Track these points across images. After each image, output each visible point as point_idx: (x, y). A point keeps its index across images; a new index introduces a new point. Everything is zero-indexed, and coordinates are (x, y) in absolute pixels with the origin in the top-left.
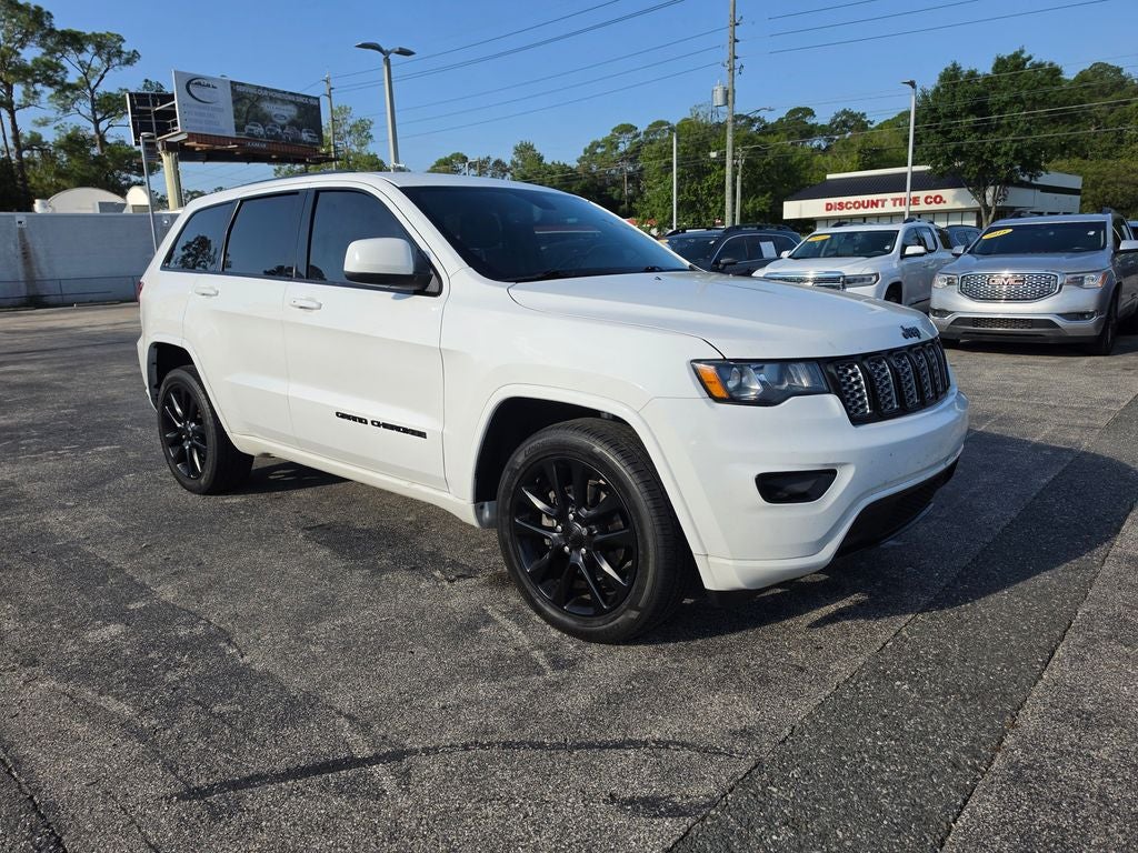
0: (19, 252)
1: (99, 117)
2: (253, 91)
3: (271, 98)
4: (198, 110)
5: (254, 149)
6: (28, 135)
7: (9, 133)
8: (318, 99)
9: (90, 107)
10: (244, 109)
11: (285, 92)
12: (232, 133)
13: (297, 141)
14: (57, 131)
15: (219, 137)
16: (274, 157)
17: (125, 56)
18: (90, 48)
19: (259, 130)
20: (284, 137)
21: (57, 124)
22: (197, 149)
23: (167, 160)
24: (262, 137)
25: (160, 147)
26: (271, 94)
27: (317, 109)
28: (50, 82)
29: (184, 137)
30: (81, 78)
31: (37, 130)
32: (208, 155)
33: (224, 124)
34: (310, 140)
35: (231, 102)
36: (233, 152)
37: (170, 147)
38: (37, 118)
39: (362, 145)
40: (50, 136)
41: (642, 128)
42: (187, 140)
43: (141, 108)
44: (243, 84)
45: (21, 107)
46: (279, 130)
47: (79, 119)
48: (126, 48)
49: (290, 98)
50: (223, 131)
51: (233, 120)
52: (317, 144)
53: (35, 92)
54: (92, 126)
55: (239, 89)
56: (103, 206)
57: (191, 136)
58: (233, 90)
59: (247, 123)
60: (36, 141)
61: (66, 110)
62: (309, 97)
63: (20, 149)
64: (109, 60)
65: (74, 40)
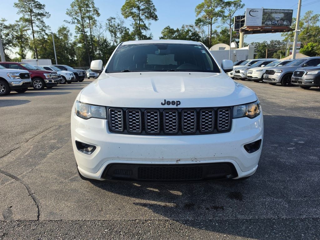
1: (231, 24)
2: (270, 11)
3: (276, 12)
4: (251, 19)
5: (267, 29)
6: (214, 30)
7: (210, 30)
8: (292, 10)
9: (230, 21)
10: (266, 17)
11: (281, 10)
12: (261, 25)
13: (282, 25)
14: (221, 29)
15: (256, 26)
16: (273, 31)
17: (241, 6)
18: (233, 5)
19: (270, 23)
20: (278, 24)
21: (222, 27)
22: (249, 31)
23: (241, 34)
24: (270, 25)
25: (240, 31)
26: (276, 11)
27: (292, 13)
28: (221, 16)
29: (246, 27)
30: (229, 14)
31: (216, 29)
32: (253, 32)
33: (259, 22)
34: (286, 24)
35: (262, 15)
36: (260, 30)
37: (242, 31)
38: (217, 26)
39: (315, 23)
40: (219, 30)
42: (247, 28)
43: (237, 20)
44: (267, 9)
45: (214, 23)
46: (276, 22)
47: (227, 25)
48: (242, 3)
49: (282, 11)
50: (258, 24)
51: (262, 21)
52: (289, 25)
53: (217, 19)
54: (229, 26)
55: (265, 11)
56: (220, 48)
57: (248, 27)
58: (263, 11)
59: (266, 21)
60: (216, 32)
61: (224, 23)
62: (289, 10)
63: (211, 34)
64: (237, 7)
65: (229, 4)
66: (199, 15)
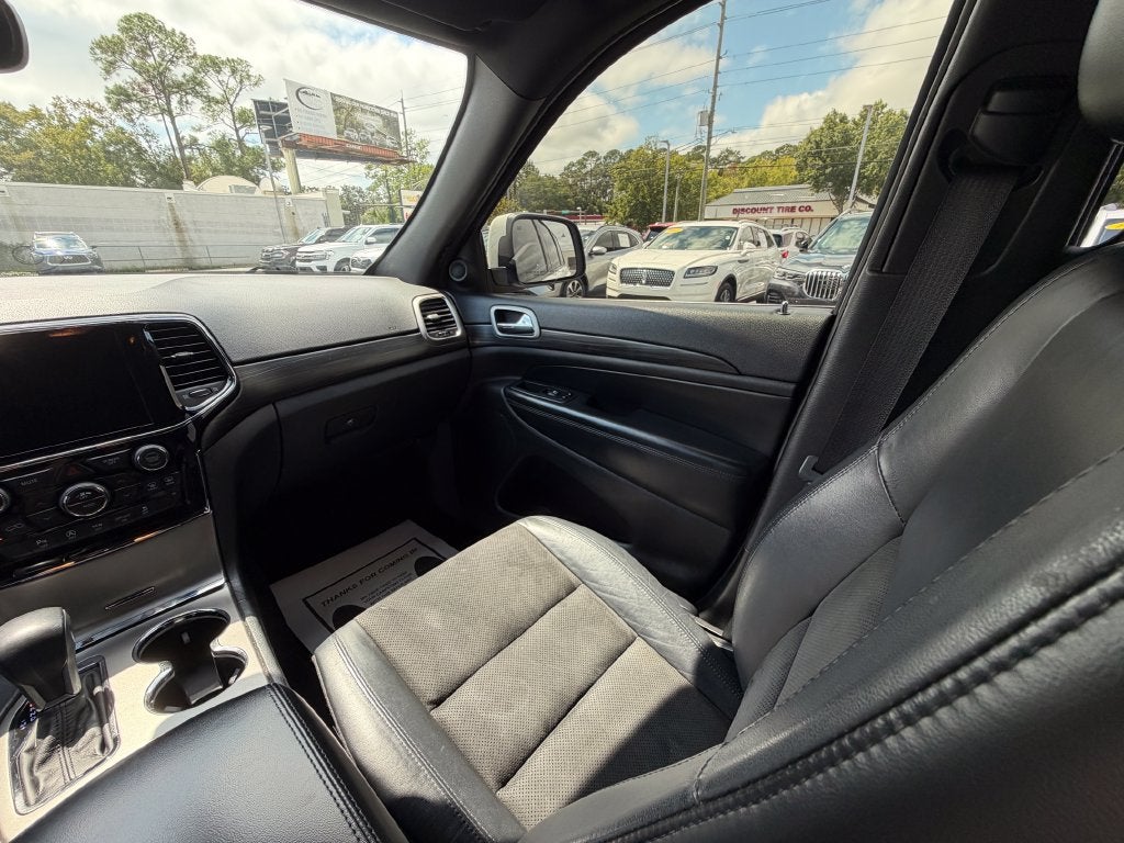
0: (171, 224)
1: (238, 126)
2: (348, 102)
3: (362, 109)
4: (307, 117)
5: (352, 150)
6: (187, 137)
8: (396, 113)
9: (231, 118)
10: (343, 117)
12: (335, 137)
13: (382, 146)
14: (209, 136)
15: (325, 138)
18: (227, 70)
19: (354, 135)
20: (373, 142)
21: (210, 130)
22: (308, 148)
23: (287, 157)
24: (357, 140)
25: (280, 144)
26: (362, 106)
27: (396, 120)
28: (197, 94)
29: (298, 138)
30: (221, 94)
31: (194, 134)
32: (317, 153)
33: (328, 128)
34: (392, 145)
35: (332, 110)
36: (337, 152)
37: (288, 146)
38: (193, 125)
40: (204, 139)
41: (602, 154)
42: (301, 141)
43: (264, 113)
44: (339, 96)
45: (179, 114)
46: (370, 136)
47: (224, 127)
48: (252, 72)
49: (377, 111)
50: (328, 133)
51: (335, 125)
52: (396, 149)
53: (187, 102)
54: (234, 133)
55: (337, 100)
56: (238, 188)
57: (304, 137)
58: (333, 101)
59: (345, 128)
60: (194, 142)
61: (215, 120)
62: (389, 111)
63: (182, 148)
64: (241, 81)
65: (214, 64)
66: (114, 75)
